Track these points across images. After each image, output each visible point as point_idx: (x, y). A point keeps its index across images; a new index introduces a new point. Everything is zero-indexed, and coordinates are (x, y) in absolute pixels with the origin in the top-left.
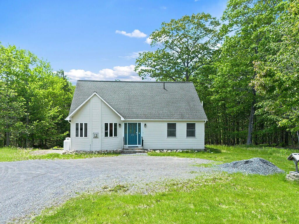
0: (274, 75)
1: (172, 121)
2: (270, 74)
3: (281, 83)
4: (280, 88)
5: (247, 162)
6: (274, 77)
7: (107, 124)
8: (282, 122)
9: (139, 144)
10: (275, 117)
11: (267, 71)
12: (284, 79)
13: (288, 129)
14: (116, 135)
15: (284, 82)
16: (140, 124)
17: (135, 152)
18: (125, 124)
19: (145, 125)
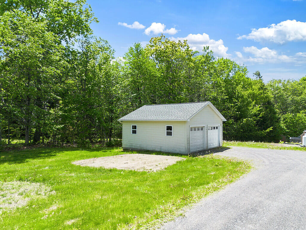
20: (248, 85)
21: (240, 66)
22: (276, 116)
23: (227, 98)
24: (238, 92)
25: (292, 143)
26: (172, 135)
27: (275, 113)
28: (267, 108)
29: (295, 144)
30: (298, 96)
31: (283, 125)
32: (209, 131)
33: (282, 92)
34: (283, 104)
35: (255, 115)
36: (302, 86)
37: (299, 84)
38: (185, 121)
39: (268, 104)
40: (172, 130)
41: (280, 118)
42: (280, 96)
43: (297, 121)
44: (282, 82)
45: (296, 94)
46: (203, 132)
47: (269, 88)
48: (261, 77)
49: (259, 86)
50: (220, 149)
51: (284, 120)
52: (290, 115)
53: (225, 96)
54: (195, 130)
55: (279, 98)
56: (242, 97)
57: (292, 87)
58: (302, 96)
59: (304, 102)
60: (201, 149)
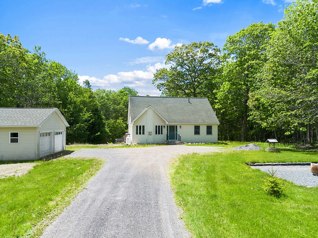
0: (260, 100)
1: (197, 124)
2: (257, 100)
3: (263, 105)
4: (262, 107)
5: (246, 146)
6: (259, 101)
7: (157, 126)
8: (264, 125)
9: (176, 139)
10: (261, 122)
11: (256, 98)
12: (264, 102)
13: (267, 129)
14: (162, 133)
15: (265, 104)
16: (176, 126)
17: (176, 144)
18: (167, 126)
19: (180, 127)
20: (79, 92)
21: (71, 72)
22: (103, 122)
23: (60, 103)
24: (71, 98)
25: (118, 143)
26: (18, 142)
27: (102, 119)
28: (94, 114)
29: (121, 143)
30: (118, 105)
31: (107, 130)
32: (56, 136)
33: (106, 101)
34: (106, 111)
35: (86, 121)
36: (120, 97)
37: (118, 95)
38: (35, 127)
39: (96, 111)
40: (18, 137)
41: (105, 123)
42: (105, 104)
43: (117, 126)
44: (106, 92)
45: (115, 103)
46: (50, 137)
47: (96, 97)
48: (90, 86)
49: (89, 94)
50: (65, 153)
51: (108, 125)
52: (112, 121)
53: (58, 101)
54: (43, 136)
55: (104, 105)
56: (75, 103)
57: (113, 97)
58: (121, 106)
59: (121, 110)
60: (48, 154)
